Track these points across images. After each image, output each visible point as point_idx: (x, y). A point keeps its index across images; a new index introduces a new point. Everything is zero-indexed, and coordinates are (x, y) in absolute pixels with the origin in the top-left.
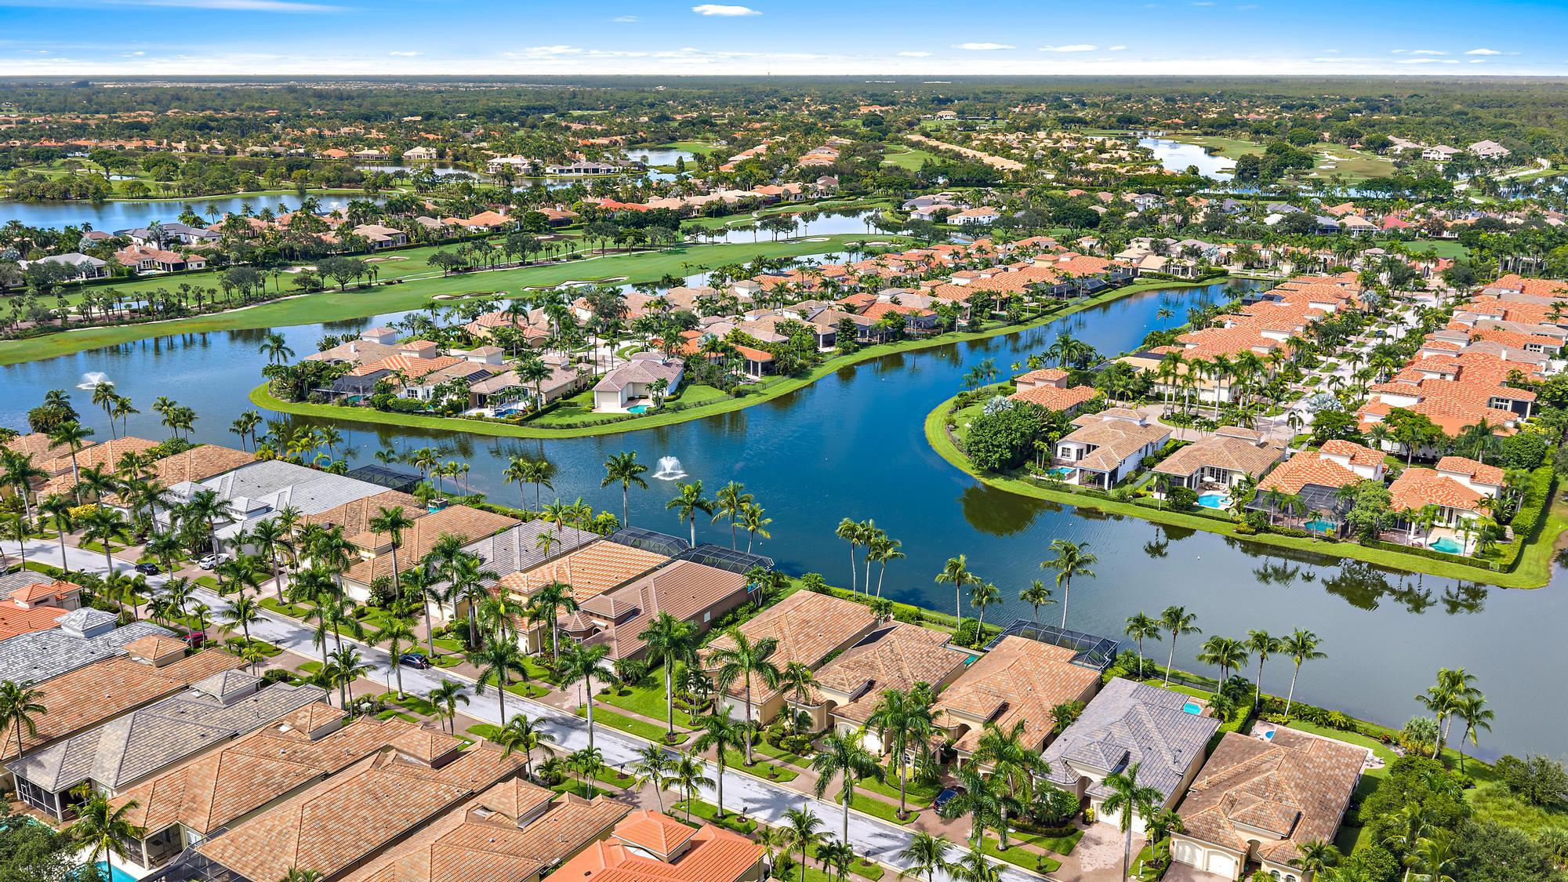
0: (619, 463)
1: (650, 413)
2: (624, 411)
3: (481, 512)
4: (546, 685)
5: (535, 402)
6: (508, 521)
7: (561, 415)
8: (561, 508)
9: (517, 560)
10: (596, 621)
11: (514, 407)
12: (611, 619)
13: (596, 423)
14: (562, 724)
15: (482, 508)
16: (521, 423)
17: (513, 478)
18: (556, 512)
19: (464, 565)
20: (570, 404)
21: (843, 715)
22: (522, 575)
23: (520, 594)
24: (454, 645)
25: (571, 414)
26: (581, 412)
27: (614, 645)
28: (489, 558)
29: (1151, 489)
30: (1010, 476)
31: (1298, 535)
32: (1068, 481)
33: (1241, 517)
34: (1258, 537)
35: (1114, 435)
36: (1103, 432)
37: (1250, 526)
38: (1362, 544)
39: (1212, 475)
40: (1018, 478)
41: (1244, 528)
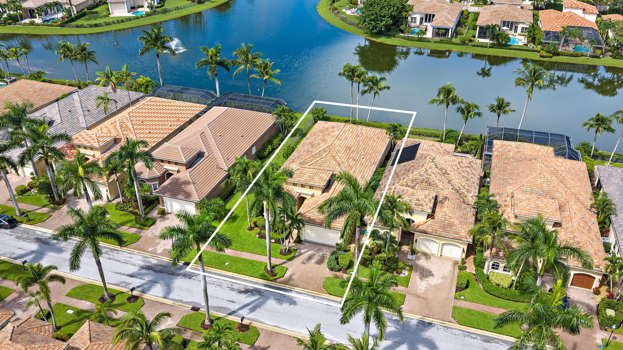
0: (151, 36)
1: (148, 15)
2: (130, 15)
3: (43, 84)
4: (134, 230)
5: (69, 11)
6: (66, 89)
7: (88, 19)
8: (112, 74)
9: (81, 119)
10: (167, 167)
11: (56, 16)
12: (182, 164)
13: (114, 22)
14: (161, 272)
15: (44, 81)
16: (62, 25)
17: (65, 56)
18: (108, 77)
19: (34, 131)
20: (93, 13)
21: (425, 232)
22: (90, 132)
23: (92, 149)
24: (39, 200)
25: (95, 18)
26: (101, 17)
27: (191, 188)
28: (57, 119)
29: (474, 37)
30: (389, 36)
31: (577, 56)
32: (424, 36)
33: (539, 47)
34: (555, 59)
35: (442, 7)
36: (435, 6)
37: (549, 52)
38: (615, 58)
39: (508, 26)
40: (394, 36)
41: (544, 53)
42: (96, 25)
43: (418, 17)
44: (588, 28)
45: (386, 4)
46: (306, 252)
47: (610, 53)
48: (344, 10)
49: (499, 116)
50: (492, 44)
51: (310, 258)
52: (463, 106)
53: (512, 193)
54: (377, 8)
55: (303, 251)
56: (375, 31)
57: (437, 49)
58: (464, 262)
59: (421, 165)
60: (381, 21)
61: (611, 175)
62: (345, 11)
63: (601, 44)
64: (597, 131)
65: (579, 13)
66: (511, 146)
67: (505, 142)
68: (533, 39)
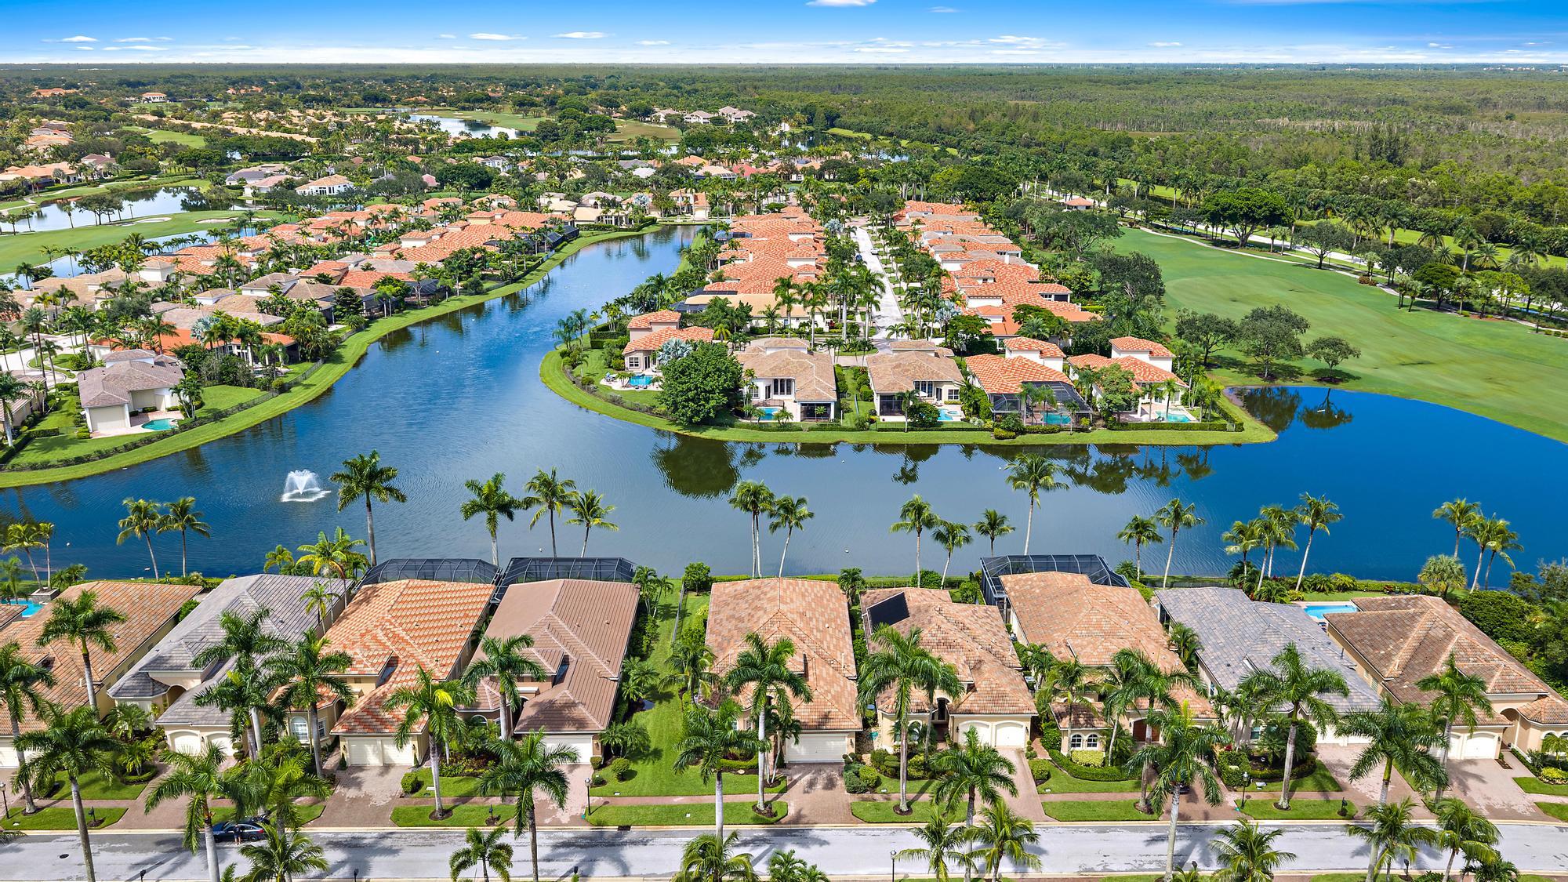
1: (185, 426)
2: (138, 430)
7: (47, 449)
10: (519, 687)
12: (548, 678)
14: (591, 846)
17: (140, 528)
20: (46, 433)
21: (970, 712)
23: (357, 680)
25: (61, 445)
26: (73, 442)
27: (581, 711)
29: (875, 414)
30: (721, 426)
31: (1053, 431)
32: (790, 420)
33: (990, 423)
34: (1020, 440)
35: (801, 365)
36: (788, 364)
37: (1009, 429)
38: (1111, 429)
39: (924, 390)
40: (732, 426)
41: (1004, 433)
42: (79, 460)
43: (762, 386)
44: (1057, 383)
45: (710, 369)
46: (800, 778)
47: (1101, 422)
48: (603, 382)
49: (993, 539)
50: (909, 423)
51: (811, 784)
52: (942, 529)
53: (1064, 641)
54: (696, 378)
55: (795, 777)
56: (696, 419)
57: (818, 441)
58: (1030, 749)
59: (926, 622)
60: (707, 400)
61: (1177, 600)
62: (607, 384)
63: (1087, 409)
64: (1139, 542)
65: (1034, 357)
66: (1031, 580)
67: (1019, 576)
68: (975, 409)
